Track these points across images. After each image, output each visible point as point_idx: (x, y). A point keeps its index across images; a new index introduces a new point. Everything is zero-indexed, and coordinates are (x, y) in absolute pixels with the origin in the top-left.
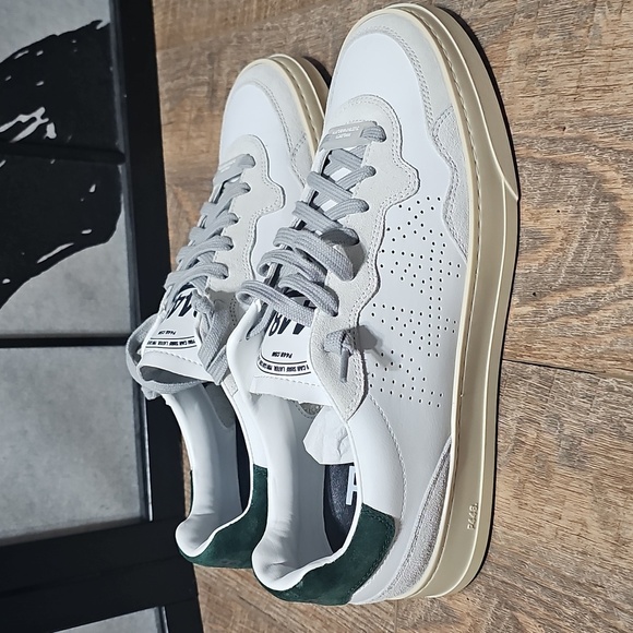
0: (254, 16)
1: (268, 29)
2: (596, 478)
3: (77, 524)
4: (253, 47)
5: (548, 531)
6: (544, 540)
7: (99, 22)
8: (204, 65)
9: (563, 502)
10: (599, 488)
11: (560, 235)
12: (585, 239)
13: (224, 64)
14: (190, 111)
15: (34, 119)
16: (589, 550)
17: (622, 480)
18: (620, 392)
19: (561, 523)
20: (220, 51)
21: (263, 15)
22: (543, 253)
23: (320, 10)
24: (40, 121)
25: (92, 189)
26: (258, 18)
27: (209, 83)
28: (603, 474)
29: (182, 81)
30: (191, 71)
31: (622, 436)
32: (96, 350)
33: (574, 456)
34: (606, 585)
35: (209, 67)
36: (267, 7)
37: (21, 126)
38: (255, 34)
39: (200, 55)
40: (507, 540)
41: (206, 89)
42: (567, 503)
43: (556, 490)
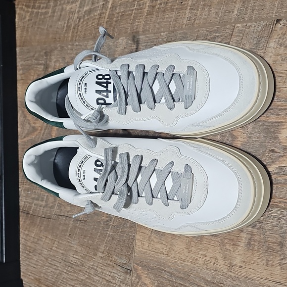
0: (70, 39)
1: (77, 45)
2: (221, 240)
4: (69, 52)
5: (201, 262)
6: (199, 265)
8: (42, 56)
9: (207, 250)
10: (223, 244)
13: (53, 57)
14: (34, 76)
16: (218, 269)
17: (233, 240)
19: (206, 258)
20: (51, 51)
21: (74, 39)
26: (72, 40)
27: (44, 64)
28: (224, 238)
29: (30, 62)
30: (35, 58)
34: (225, 283)
35: (45, 57)
36: (76, 36)
39: (40, 52)
40: (183, 266)
41: (42, 67)
42: (209, 250)
43: (204, 244)
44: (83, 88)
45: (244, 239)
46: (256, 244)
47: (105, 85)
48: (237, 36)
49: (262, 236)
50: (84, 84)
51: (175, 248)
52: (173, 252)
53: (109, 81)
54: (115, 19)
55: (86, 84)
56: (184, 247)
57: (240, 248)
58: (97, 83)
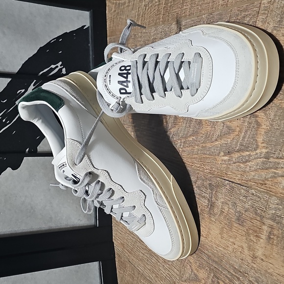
2: (247, 230)
3: (69, 227)
5: (230, 249)
6: (229, 252)
7: (85, 26)
9: (236, 238)
10: (248, 234)
11: (238, 129)
12: (246, 131)
15: (57, 67)
16: (244, 258)
17: (256, 232)
18: (256, 196)
19: (235, 246)
22: (232, 136)
23: (161, 27)
24: (60, 67)
28: (249, 229)
31: (256, 214)
33: (240, 220)
34: (249, 273)
37: (52, 69)
38: (140, 34)
40: (217, 251)
42: (237, 238)
43: (234, 233)
44: (108, 79)
45: (265, 232)
46: (275, 238)
47: (125, 76)
48: (263, 14)
49: (280, 231)
50: (108, 76)
51: (211, 232)
52: (210, 236)
53: (129, 72)
54: (169, 4)
55: (110, 76)
56: (218, 232)
57: (262, 240)
58: (119, 74)
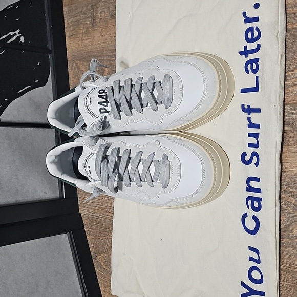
8: (89, 10)
13: (98, 9)
14: (83, 29)
20: (97, 4)
25: (39, 64)
27: (91, 17)
29: (78, 17)
30: (83, 13)
32: (41, 129)
35: (91, 10)
39: (87, 6)
41: (90, 20)
